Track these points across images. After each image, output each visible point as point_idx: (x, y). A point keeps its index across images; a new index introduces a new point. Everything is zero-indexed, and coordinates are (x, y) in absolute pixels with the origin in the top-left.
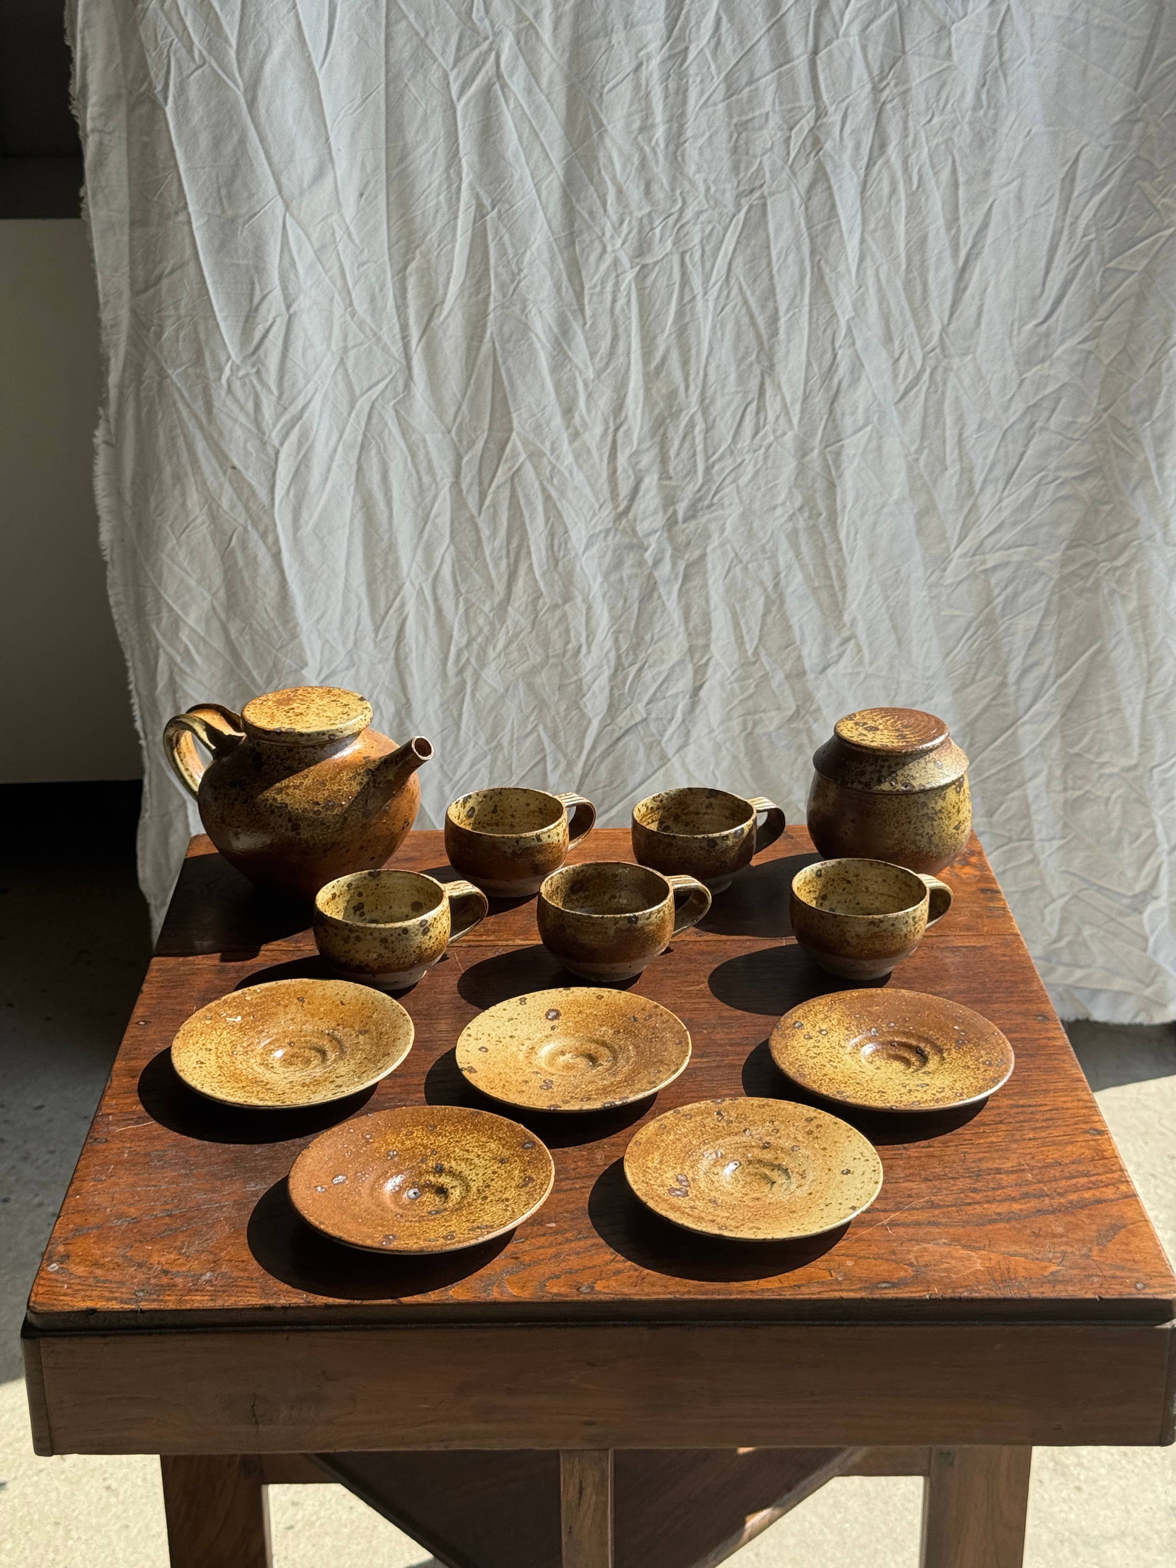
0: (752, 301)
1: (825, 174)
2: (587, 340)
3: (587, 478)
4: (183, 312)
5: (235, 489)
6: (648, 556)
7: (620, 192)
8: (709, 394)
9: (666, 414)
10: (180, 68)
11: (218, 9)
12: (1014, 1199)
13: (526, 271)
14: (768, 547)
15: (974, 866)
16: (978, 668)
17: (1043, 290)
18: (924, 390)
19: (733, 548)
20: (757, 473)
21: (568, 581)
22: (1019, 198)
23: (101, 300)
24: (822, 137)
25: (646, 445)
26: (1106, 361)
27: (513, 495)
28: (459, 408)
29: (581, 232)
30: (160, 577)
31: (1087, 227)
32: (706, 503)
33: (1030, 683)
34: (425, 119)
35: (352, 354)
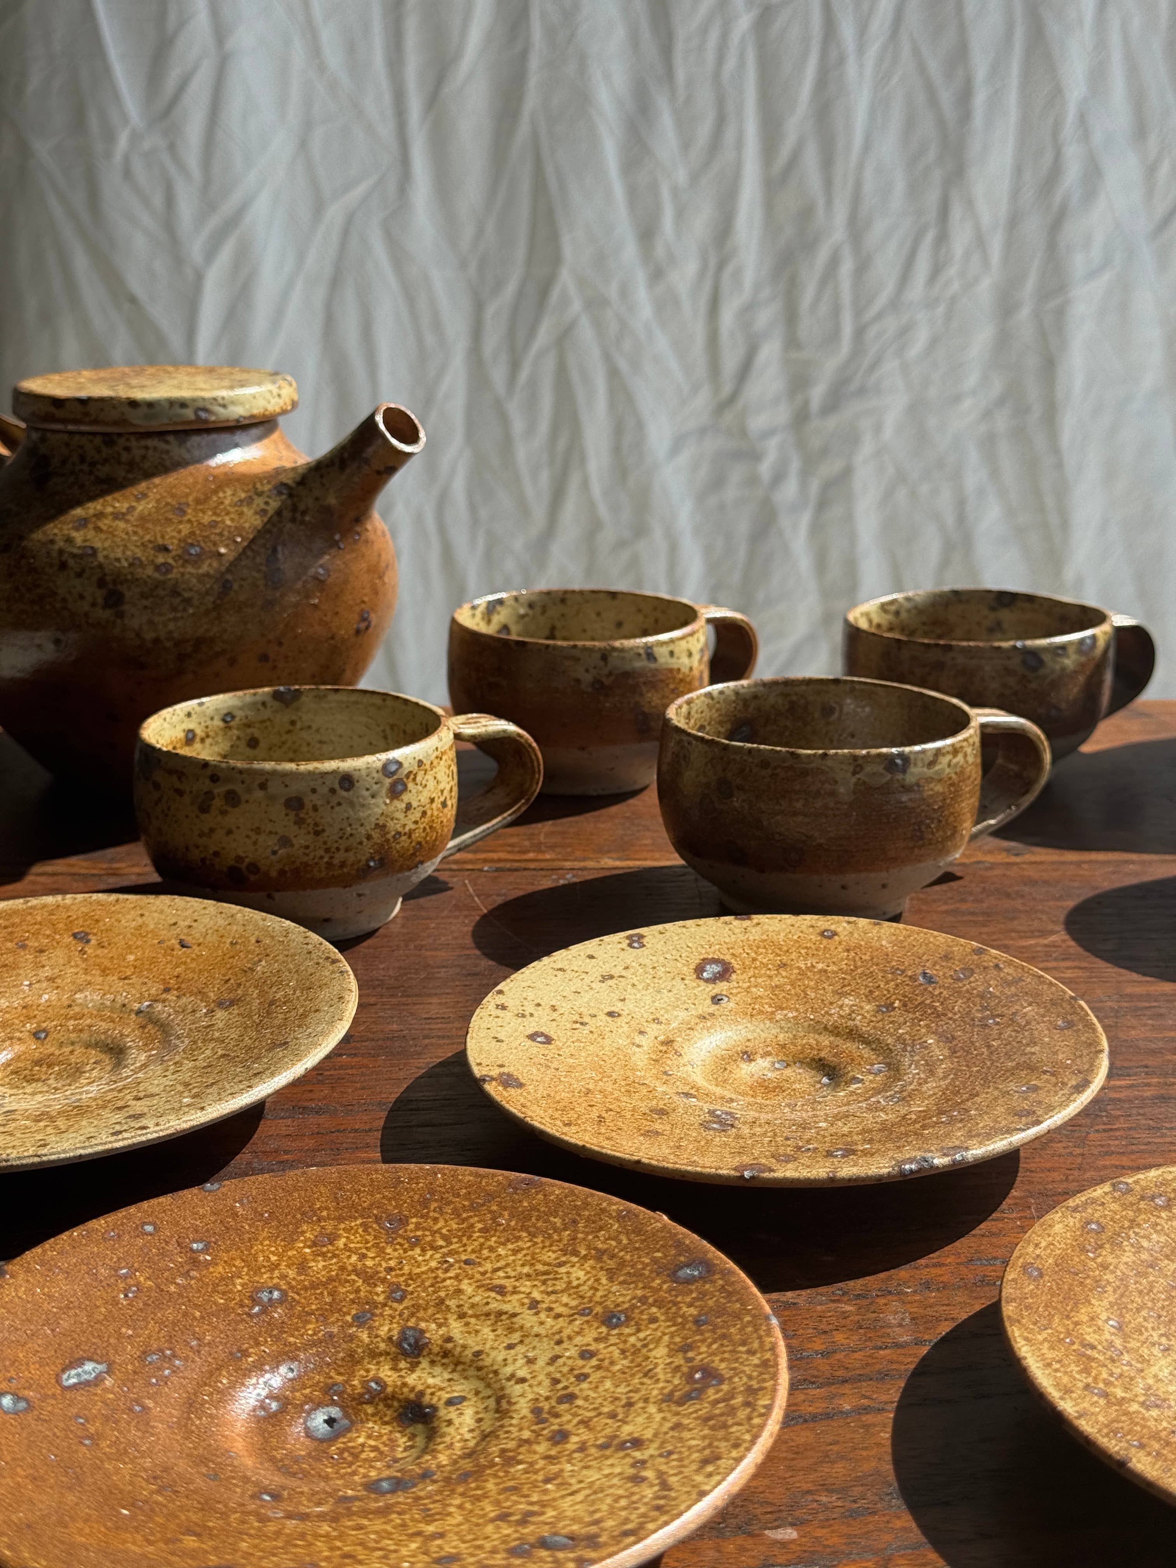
0: (933, 68)
2: (678, 122)
3: (674, 344)
4: (56, 49)
5: (133, 335)
6: (765, 469)
9: (795, 243)
13: (586, 10)
14: (949, 460)
19: (894, 459)
20: (934, 340)
21: (642, 504)
25: (765, 294)
27: (562, 369)
28: (481, 229)
35: (319, 133)
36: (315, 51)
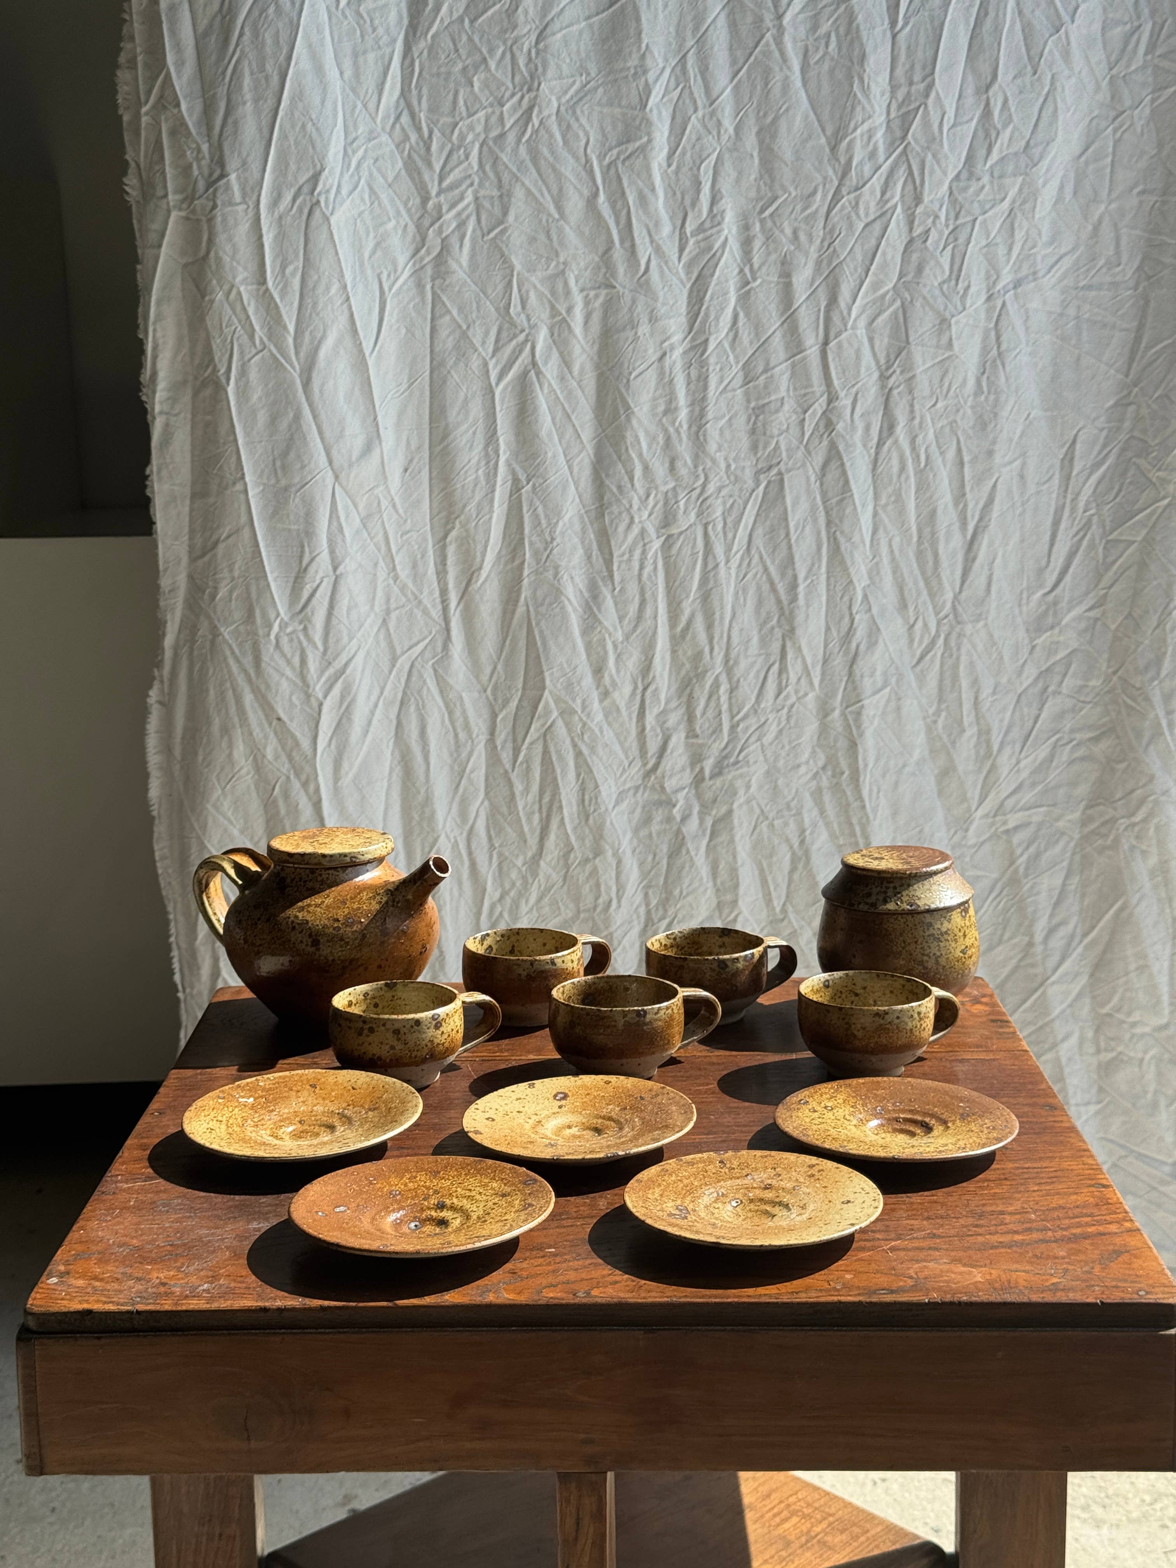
0: (772, 569)
1: (838, 453)
2: (616, 604)
3: (617, 735)
4: (236, 573)
5: (280, 741)
6: (676, 812)
7: (646, 468)
8: (733, 655)
9: (692, 674)
10: (242, 353)
11: (278, 300)
12: (1016, 1232)
13: (558, 540)
14: (793, 804)
15: (986, 1004)
16: (1004, 929)
17: (1049, 562)
18: (939, 655)
19: (759, 805)
20: (780, 732)
21: (599, 835)
22: (1022, 477)
23: (161, 568)
24: (834, 419)
25: (674, 704)
26: (1113, 627)
27: (546, 752)
28: (495, 668)
29: (610, 504)
30: (204, 827)
31: (1088, 503)
32: (732, 760)
33: (1057, 942)
34: (466, 401)
35: (394, 616)
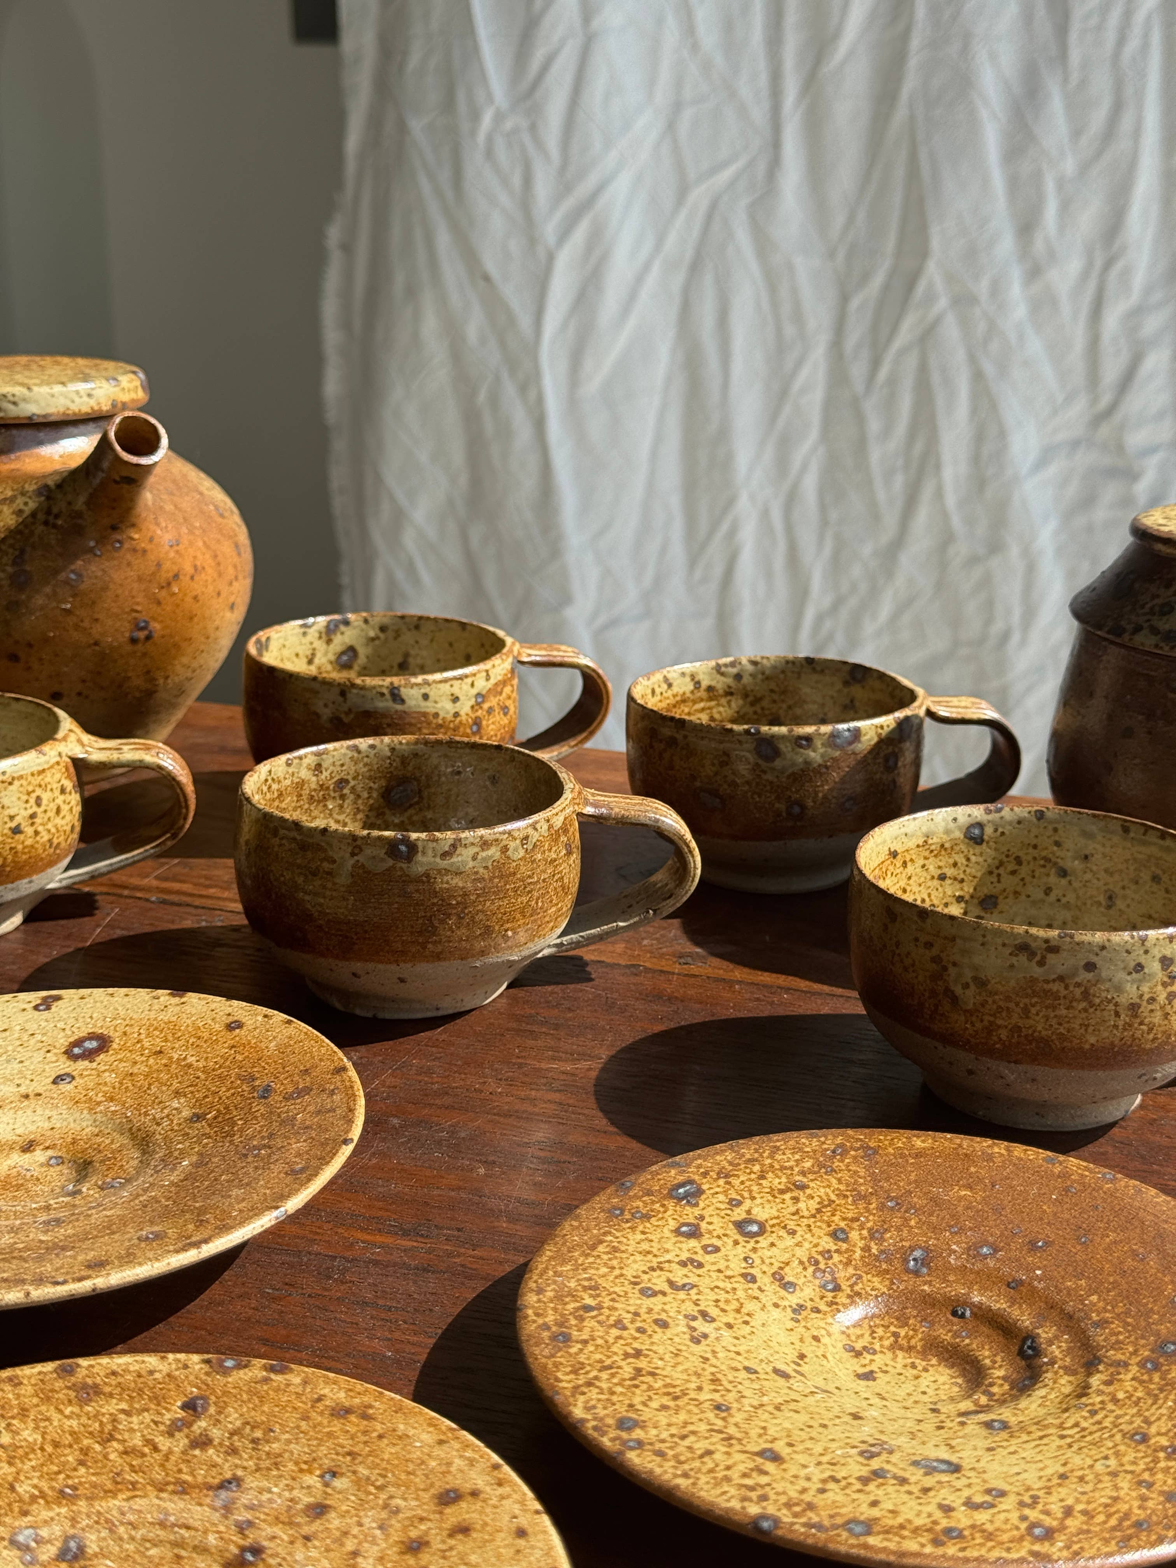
2: (1069, 107)
3: (1049, 348)
4: (434, 28)
5: (487, 315)
21: (999, 518)
27: (923, 369)
28: (852, 216)
36: (689, 29)
